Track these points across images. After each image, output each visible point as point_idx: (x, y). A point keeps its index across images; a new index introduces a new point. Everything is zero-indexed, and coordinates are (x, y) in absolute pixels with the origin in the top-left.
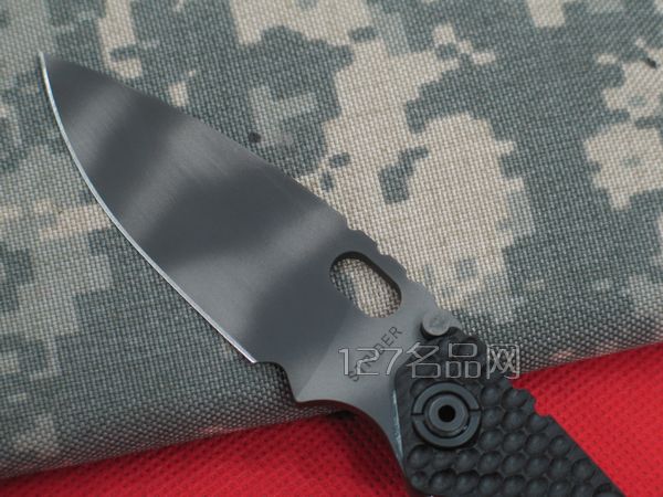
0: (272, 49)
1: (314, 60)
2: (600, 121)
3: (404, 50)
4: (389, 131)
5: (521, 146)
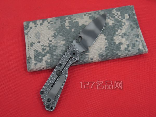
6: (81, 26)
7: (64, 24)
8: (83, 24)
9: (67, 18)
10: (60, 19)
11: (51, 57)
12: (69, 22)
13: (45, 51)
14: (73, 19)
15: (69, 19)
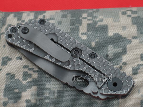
6: (111, 37)
7: (77, 29)
8: (117, 32)
9: (85, 15)
10: (72, 17)
11: (40, 93)
12: (88, 25)
13: (30, 79)
14: (97, 19)
15: (89, 18)
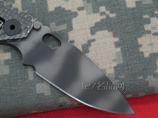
0: (57, 12)
1: (67, 15)
2: (143, 33)
3: (91, 13)
4: (85, 34)
5: (121, 39)
